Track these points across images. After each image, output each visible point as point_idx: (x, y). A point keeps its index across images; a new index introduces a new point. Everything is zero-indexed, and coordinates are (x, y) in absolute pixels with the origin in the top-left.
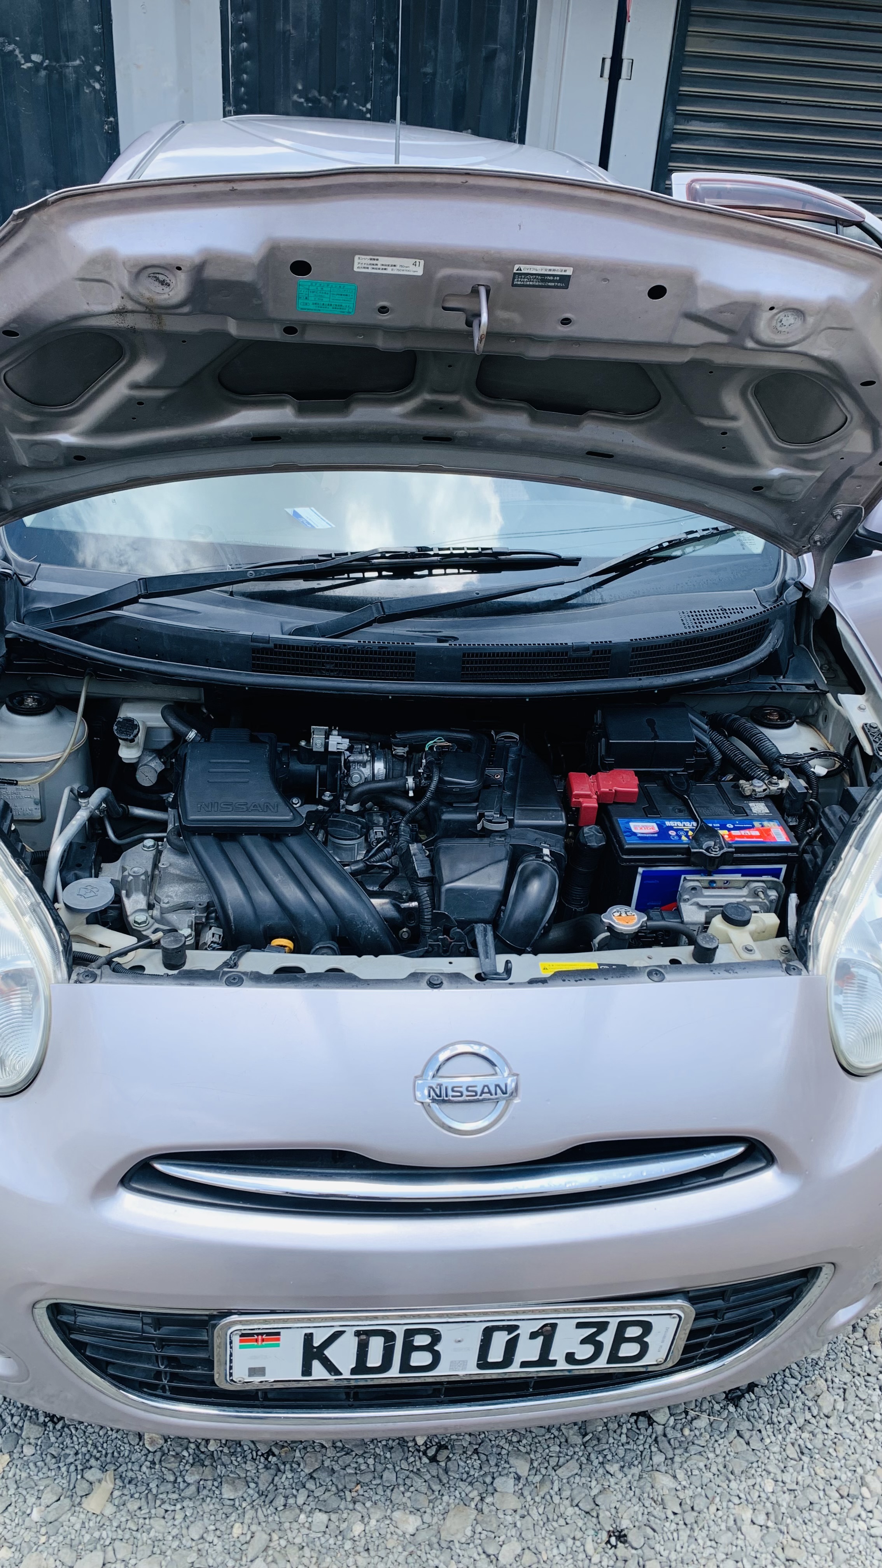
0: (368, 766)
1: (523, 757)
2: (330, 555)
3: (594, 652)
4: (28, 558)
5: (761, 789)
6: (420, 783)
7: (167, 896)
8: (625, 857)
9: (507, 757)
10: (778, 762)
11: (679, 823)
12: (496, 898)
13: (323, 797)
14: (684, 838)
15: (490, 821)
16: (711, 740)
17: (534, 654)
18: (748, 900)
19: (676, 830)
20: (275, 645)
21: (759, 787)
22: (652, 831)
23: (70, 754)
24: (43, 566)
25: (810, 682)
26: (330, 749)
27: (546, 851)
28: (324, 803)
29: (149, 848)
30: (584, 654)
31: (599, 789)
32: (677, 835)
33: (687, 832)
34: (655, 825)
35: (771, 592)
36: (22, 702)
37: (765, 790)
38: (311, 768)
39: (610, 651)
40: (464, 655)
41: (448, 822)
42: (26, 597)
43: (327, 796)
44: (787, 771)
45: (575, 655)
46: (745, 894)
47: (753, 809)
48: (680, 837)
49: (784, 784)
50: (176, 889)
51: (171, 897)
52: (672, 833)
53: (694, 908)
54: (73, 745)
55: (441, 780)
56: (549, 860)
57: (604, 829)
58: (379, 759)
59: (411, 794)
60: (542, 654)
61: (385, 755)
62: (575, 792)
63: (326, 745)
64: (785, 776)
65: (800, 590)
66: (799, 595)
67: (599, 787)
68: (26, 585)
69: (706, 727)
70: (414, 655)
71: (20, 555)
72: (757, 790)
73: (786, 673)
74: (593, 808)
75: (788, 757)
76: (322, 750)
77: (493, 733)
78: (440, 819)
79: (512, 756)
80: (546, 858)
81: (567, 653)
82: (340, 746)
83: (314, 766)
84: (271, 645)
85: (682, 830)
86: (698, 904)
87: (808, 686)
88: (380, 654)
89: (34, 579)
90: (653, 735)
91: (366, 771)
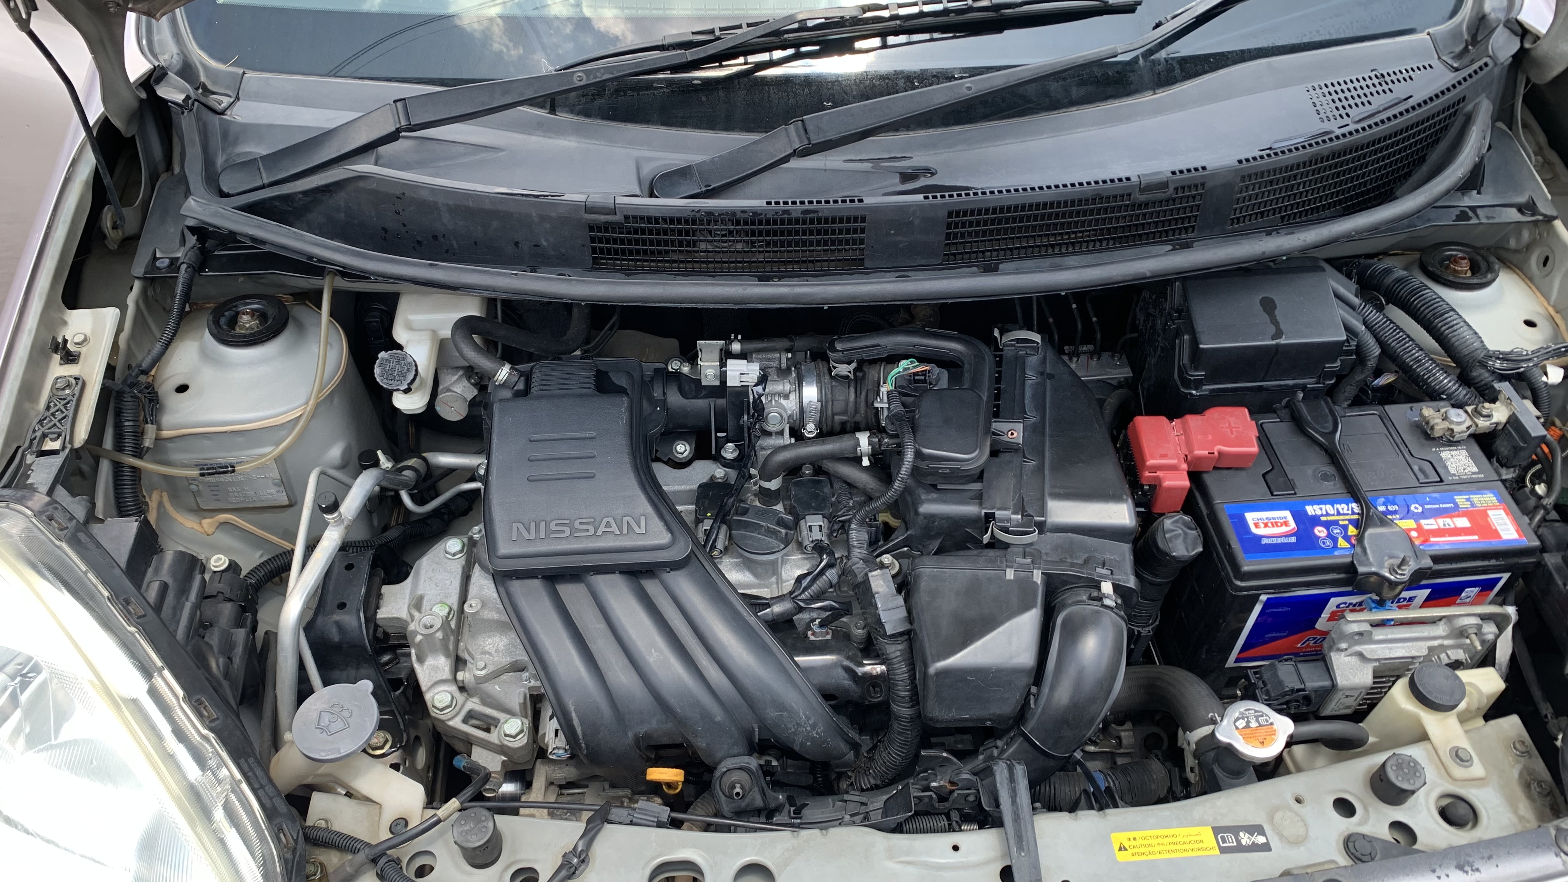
0: (792, 396)
1: (1051, 376)
2: (712, 32)
3: (1176, 189)
4: (224, 61)
5: (1463, 427)
6: (880, 444)
7: (484, 653)
8: (1239, 583)
9: (1024, 379)
10: (1483, 365)
11: (1329, 508)
12: (1024, 681)
13: (723, 453)
14: (1342, 543)
15: (1006, 530)
16: (1365, 323)
17: (1073, 202)
18: (1447, 642)
19: (1327, 525)
20: (626, 217)
21: (1459, 424)
22: (1284, 529)
23: (318, 406)
24: (250, 74)
25: (1522, 199)
26: (729, 383)
27: (1107, 587)
28: (726, 463)
29: (454, 555)
30: (1159, 195)
31: (1191, 452)
32: (1329, 536)
33: (1345, 528)
34: (1287, 514)
35: (1455, 34)
36: (233, 322)
37: (1468, 428)
38: (700, 404)
39: (1203, 185)
40: (950, 214)
41: (932, 517)
42: (225, 135)
43: (730, 452)
44: (1505, 388)
45: (1143, 198)
46: (1444, 634)
47: (1448, 464)
48: (1335, 540)
49: (1499, 414)
50: (497, 639)
51: (490, 654)
52: (1320, 532)
53: (1354, 660)
54: (320, 391)
55: (918, 455)
56: (1113, 604)
57: (1199, 521)
58: (810, 384)
59: (866, 462)
60: (1087, 200)
61: (819, 375)
62: (1150, 462)
63: (723, 377)
64: (1501, 397)
65: (1516, 34)
66: (1515, 46)
67: (1189, 444)
68: (222, 113)
69: (1356, 301)
70: (863, 219)
71: (212, 56)
72: (1457, 429)
73: (1482, 185)
74: (1182, 488)
75: (1505, 357)
76: (717, 383)
77: (996, 333)
78: (917, 513)
79: (1032, 378)
80: (1107, 602)
81: (1129, 195)
82: (744, 378)
83: (706, 401)
84: (618, 218)
85: (1336, 523)
86: (1361, 655)
87: (1520, 209)
88: (804, 223)
89: (237, 98)
90: (1272, 330)
91: (790, 405)
